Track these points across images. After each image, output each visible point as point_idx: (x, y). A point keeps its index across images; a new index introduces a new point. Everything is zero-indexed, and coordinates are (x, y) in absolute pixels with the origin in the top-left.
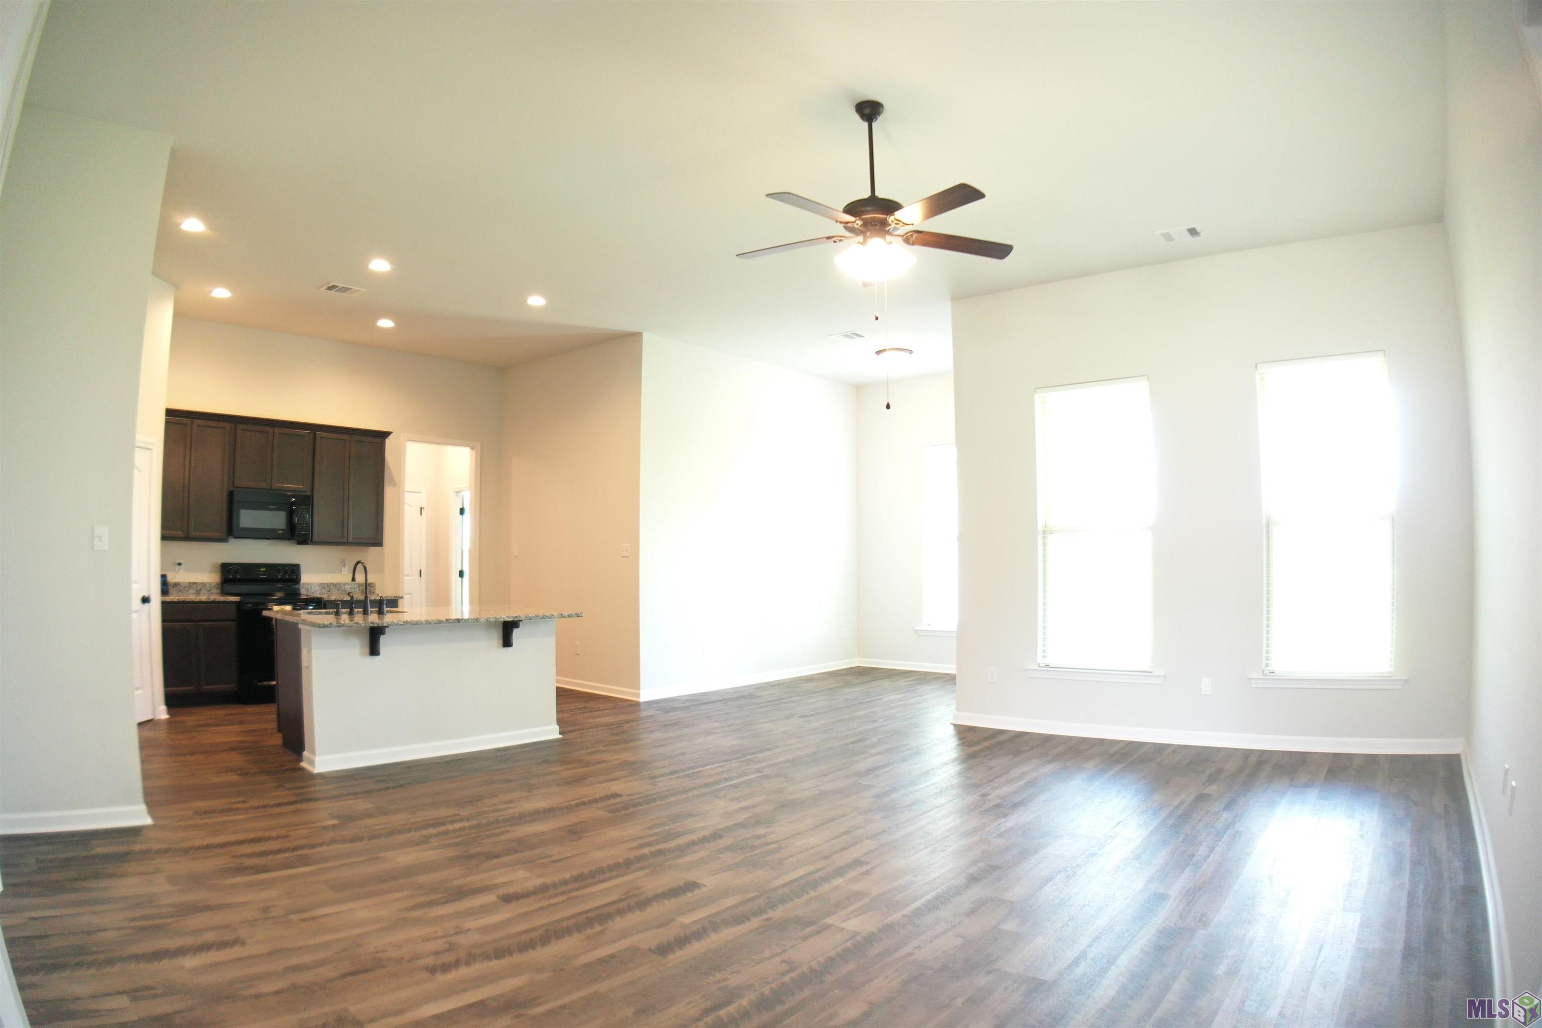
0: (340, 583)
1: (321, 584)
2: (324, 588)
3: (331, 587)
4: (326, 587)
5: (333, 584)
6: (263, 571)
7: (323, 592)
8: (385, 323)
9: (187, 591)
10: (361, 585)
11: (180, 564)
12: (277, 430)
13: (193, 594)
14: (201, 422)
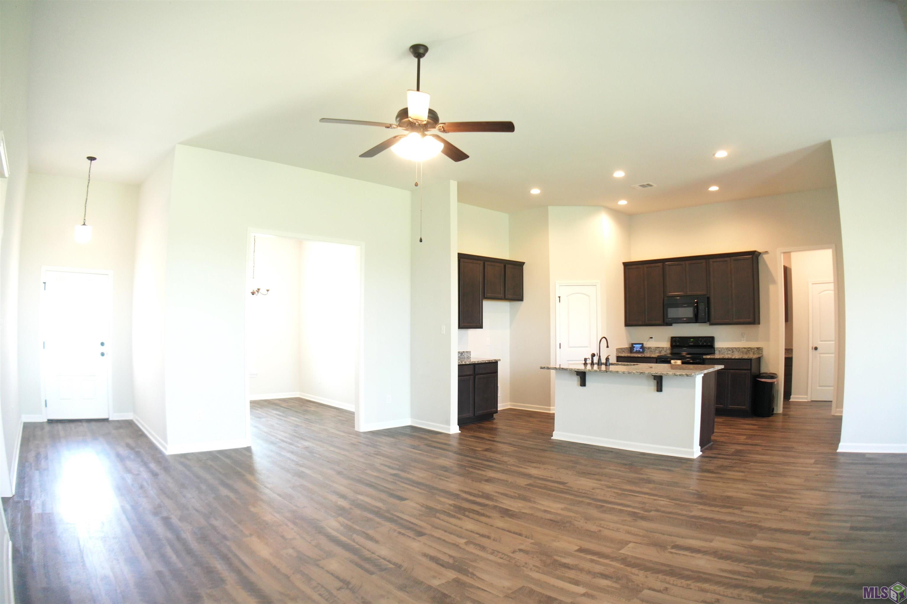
0: (739, 348)
1: (728, 348)
2: (729, 350)
3: (734, 350)
4: (731, 350)
5: (735, 348)
6: (692, 341)
7: (729, 353)
8: (714, 188)
9: (655, 351)
10: (753, 349)
11: (651, 338)
12: (687, 262)
13: (658, 353)
14: (647, 265)
